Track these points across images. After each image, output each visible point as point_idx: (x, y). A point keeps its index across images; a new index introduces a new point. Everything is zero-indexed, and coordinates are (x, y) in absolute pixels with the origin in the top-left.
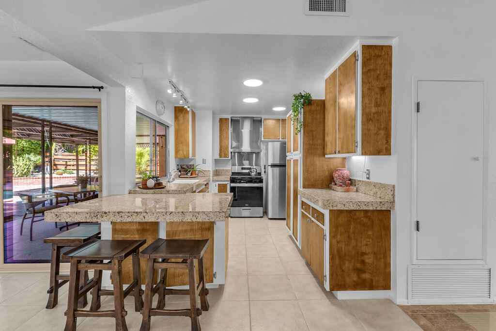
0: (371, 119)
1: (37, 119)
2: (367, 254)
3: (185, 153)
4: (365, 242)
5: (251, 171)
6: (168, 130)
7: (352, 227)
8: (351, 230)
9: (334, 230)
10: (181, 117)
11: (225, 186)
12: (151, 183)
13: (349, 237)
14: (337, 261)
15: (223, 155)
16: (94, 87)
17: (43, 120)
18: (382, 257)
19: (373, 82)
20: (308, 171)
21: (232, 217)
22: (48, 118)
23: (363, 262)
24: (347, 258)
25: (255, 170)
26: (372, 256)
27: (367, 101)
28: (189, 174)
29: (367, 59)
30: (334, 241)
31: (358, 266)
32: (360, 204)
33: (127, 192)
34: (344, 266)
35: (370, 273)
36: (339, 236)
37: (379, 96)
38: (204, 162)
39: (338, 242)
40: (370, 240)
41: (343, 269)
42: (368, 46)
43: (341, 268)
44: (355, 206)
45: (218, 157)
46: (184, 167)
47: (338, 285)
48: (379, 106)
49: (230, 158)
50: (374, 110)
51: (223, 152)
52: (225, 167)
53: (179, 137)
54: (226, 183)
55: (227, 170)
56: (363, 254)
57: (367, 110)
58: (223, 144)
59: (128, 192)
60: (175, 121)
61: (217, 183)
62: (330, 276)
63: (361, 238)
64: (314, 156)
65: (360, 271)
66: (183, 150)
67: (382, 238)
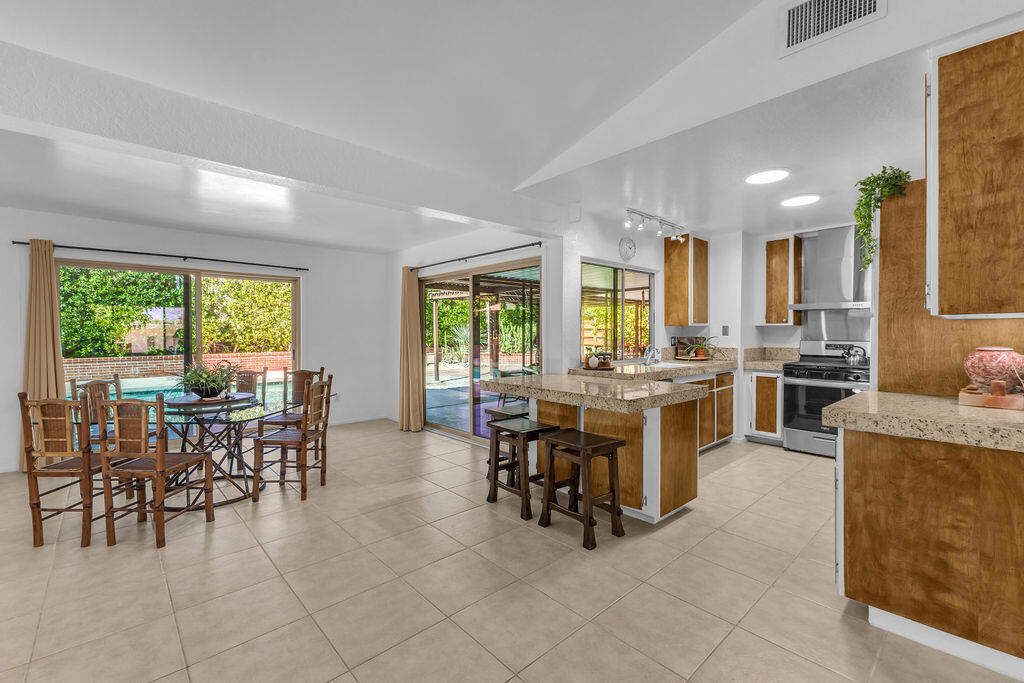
0: (970, 226)
1: (517, 280)
2: (959, 550)
3: (681, 317)
4: (949, 519)
5: (848, 354)
6: (652, 280)
7: (907, 475)
8: (905, 483)
9: (856, 472)
10: (675, 256)
11: (773, 381)
12: (594, 362)
13: (898, 496)
14: (865, 541)
15: (774, 316)
16: (533, 245)
17: (524, 281)
18: (1012, 572)
19: (978, 135)
20: (895, 352)
21: (789, 450)
22: (528, 278)
23: (944, 566)
24: (893, 541)
25: (861, 353)
26: (975, 558)
27: (956, 184)
28: (692, 354)
29: (957, 86)
30: (857, 497)
31: (928, 569)
32: (922, 426)
33: (565, 371)
34: (883, 557)
35: (968, 599)
36: (870, 490)
37: (998, 166)
38: (725, 330)
39: (868, 502)
40: (968, 519)
41: (882, 562)
42: (960, 53)
43: (876, 559)
44: (908, 428)
45: (762, 322)
46: (685, 341)
47: (867, 592)
48: (1000, 189)
49: (791, 322)
50: (979, 202)
51: (773, 311)
52: (785, 342)
53: (671, 290)
54: (774, 375)
55: (790, 350)
56: (943, 546)
57: (958, 207)
58: (775, 294)
59: (567, 371)
60: (666, 262)
61: (755, 375)
62: (845, 566)
63: (938, 508)
64: (913, 317)
65: (931, 584)
66: (677, 312)
67: (1010, 523)
